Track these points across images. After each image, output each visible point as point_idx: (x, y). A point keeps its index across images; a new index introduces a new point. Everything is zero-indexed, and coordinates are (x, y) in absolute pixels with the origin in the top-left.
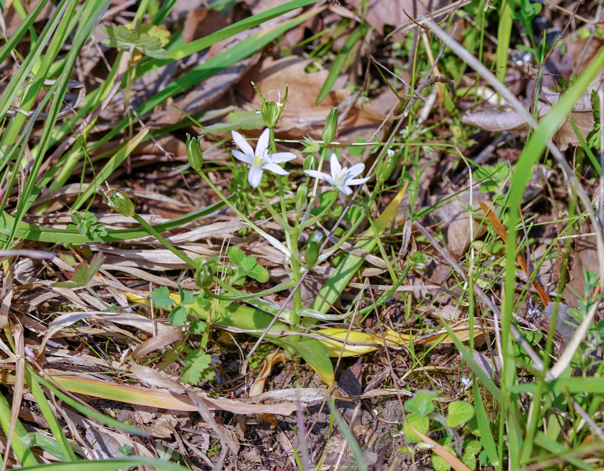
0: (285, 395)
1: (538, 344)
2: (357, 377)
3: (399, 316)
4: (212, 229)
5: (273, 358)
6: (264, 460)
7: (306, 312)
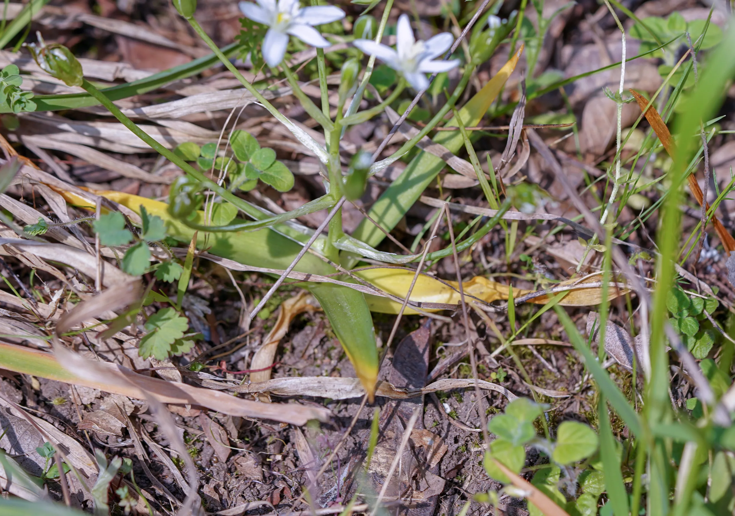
0: (302, 386)
1: (710, 318)
2: (421, 351)
3: (498, 245)
4: (208, 100)
5: (293, 306)
6: (267, 475)
7: (347, 244)
